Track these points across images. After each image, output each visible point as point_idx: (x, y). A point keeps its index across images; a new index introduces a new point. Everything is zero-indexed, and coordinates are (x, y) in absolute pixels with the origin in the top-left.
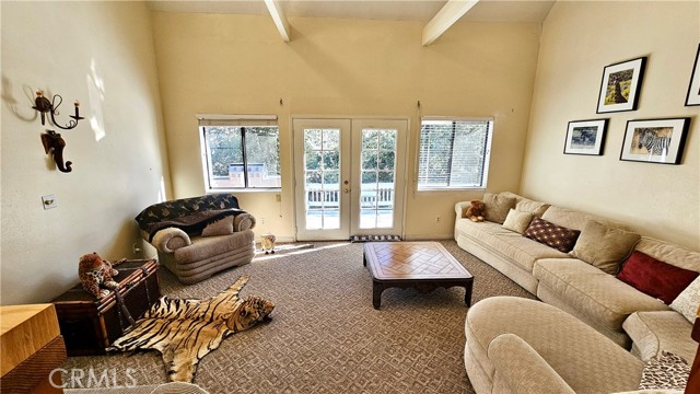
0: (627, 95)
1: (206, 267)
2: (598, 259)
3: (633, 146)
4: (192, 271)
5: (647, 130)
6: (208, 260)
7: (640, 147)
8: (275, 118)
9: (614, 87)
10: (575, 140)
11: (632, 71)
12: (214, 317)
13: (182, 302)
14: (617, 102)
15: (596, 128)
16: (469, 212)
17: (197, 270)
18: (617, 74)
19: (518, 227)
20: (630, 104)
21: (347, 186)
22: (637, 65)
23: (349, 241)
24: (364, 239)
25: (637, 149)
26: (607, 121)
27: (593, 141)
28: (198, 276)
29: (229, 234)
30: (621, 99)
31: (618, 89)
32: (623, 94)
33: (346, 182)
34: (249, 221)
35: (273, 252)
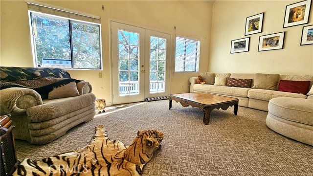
0: (258, 27)
1: (62, 124)
2: (268, 86)
3: (263, 45)
4: (51, 129)
5: (269, 38)
6: (65, 117)
7: (266, 45)
8: (98, 18)
9: (252, 25)
10: (236, 47)
11: (259, 18)
12: (109, 160)
13: (54, 159)
14: (254, 30)
15: (245, 41)
16: (198, 81)
17: (56, 127)
18: (252, 20)
19: (222, 83)
20: (260, 30)
21: (143, 69)
22: (261, 16)
23: (145, 101)
24: (153, 99)
25: (265, 46)
26: (250, 38)
27: (244, 46)
28: (56, 133)
29: (77, 95)
30: (255, 29)
31: (254, 25)
32: (256, 27)
33: (143, 66)
34: (88, 87)
35: (104, 112)
